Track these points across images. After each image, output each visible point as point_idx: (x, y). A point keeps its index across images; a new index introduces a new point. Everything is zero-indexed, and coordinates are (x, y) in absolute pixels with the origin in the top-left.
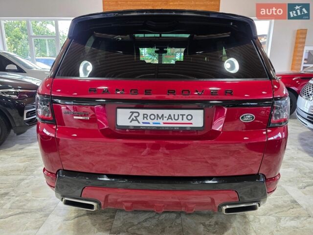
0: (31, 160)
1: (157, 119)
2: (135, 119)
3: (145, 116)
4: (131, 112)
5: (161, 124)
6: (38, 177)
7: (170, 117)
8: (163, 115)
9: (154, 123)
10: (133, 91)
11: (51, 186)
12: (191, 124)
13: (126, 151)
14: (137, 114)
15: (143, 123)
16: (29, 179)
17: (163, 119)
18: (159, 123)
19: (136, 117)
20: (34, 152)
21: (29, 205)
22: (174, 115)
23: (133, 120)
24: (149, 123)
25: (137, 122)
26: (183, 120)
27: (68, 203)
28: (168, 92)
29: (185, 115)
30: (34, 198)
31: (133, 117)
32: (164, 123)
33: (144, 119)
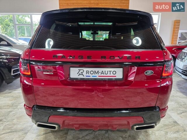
0: (16, 99)
1: (95, 74)
2: (81, 74)
3: (88, 72)
4: (79, 70)
5: (97, 76)
6: (21, 110)
7: (102, 72)
8: (98, 71)
9: (93, 76)
10: (80, 57)
11: (29, 115)
12: (115, 76)
13: (74, 93)
14: (82, 71)
15: (86, 76)
16: (15, 111)
17: (98, 74)
18: (96, 76)
19: (82, 73)
20: (18, 95)
21: (15, 127)
22: (105, 71)
23: (80, 74)
24: (90, 76)
25: (82, 75)
26: (110, 74)
27: (39, 125)
28: (102, 58)
29: (111, 71)
30: (18, 123)
31: (80, 72)
32: (99, 76)
33: (87, 74)
